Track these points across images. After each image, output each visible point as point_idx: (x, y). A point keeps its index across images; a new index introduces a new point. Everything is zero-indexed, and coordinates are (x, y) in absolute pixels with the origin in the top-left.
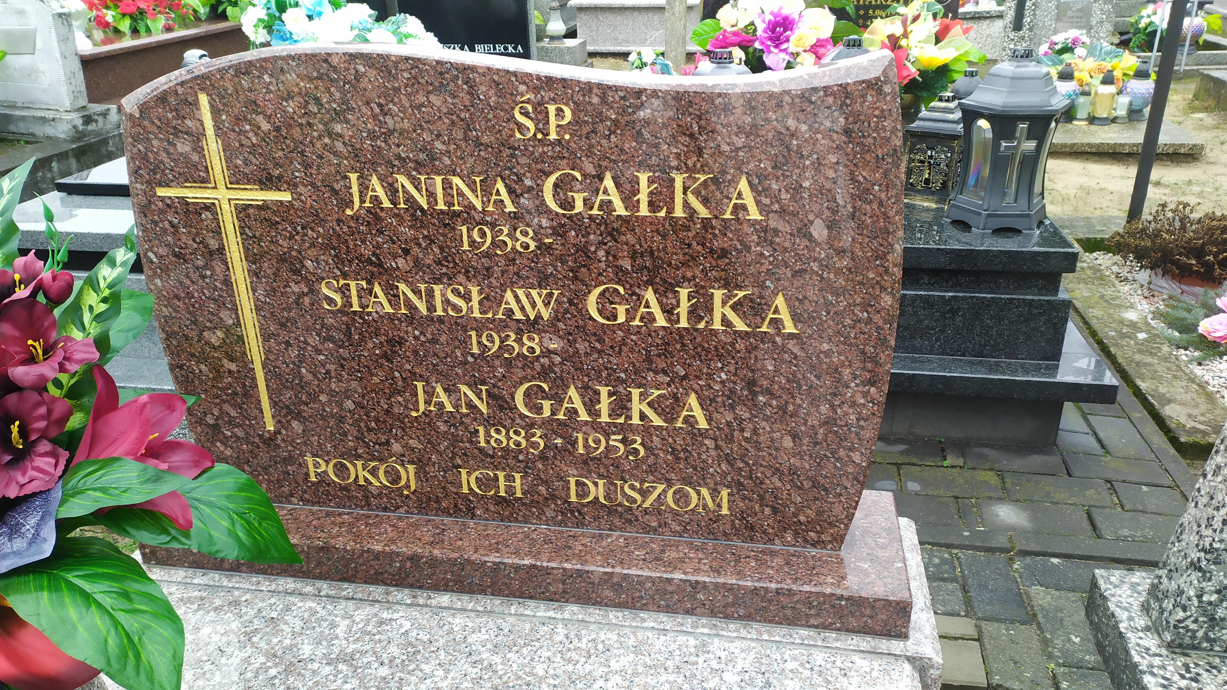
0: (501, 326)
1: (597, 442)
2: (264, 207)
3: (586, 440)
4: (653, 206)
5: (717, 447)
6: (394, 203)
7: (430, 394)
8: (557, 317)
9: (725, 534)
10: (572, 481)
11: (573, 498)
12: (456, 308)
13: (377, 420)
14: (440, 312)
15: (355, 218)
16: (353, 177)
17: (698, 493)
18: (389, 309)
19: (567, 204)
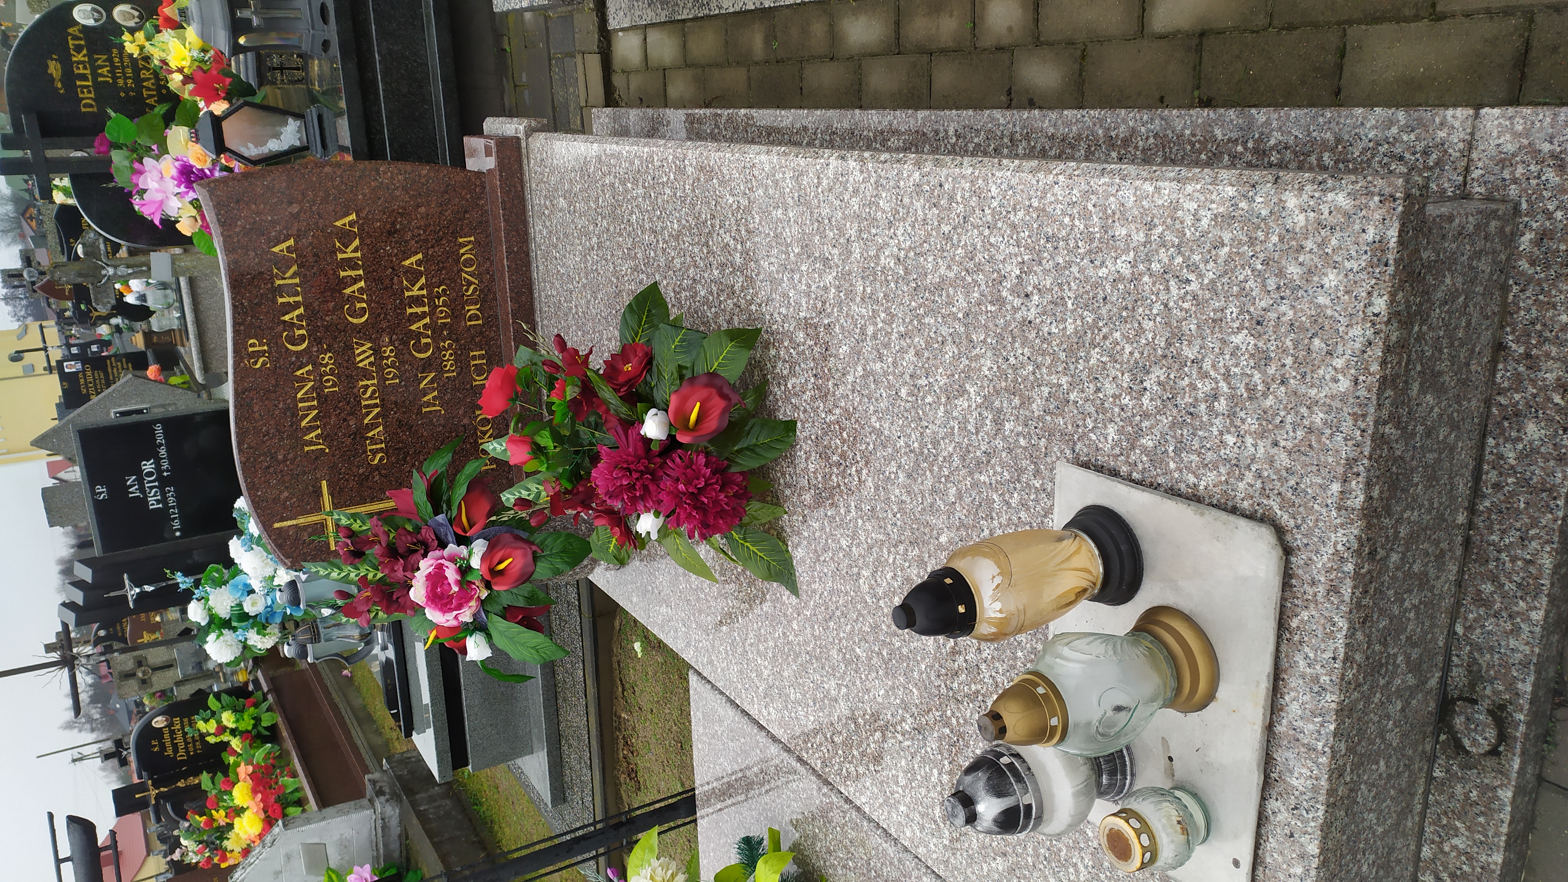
0: (381, 369)
1: (442, 312)
2: (331, 494)
3: (442, 318)
4: (296, 294)
5: (432, 247)
6: (317, 427)
7: (428, 404)
8: (370, 340)
9: (487, 237)
10: (469, 323)
11: (480, 322)
12: (374, 392)
13: (451, 432)
14: (378, 401)
15: (330, 448)
16: (306, 449)
17: (463, 254)
18: (381, 428)
19: (302, 338)
